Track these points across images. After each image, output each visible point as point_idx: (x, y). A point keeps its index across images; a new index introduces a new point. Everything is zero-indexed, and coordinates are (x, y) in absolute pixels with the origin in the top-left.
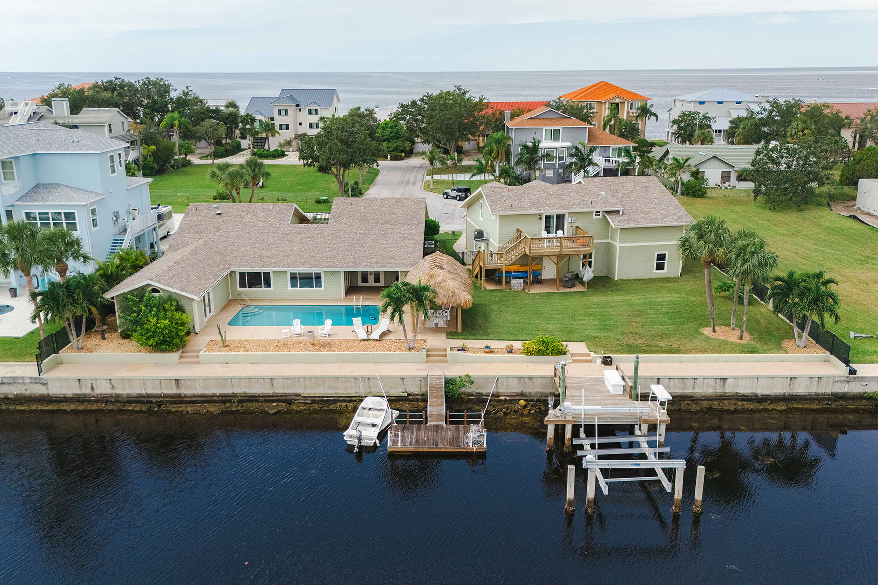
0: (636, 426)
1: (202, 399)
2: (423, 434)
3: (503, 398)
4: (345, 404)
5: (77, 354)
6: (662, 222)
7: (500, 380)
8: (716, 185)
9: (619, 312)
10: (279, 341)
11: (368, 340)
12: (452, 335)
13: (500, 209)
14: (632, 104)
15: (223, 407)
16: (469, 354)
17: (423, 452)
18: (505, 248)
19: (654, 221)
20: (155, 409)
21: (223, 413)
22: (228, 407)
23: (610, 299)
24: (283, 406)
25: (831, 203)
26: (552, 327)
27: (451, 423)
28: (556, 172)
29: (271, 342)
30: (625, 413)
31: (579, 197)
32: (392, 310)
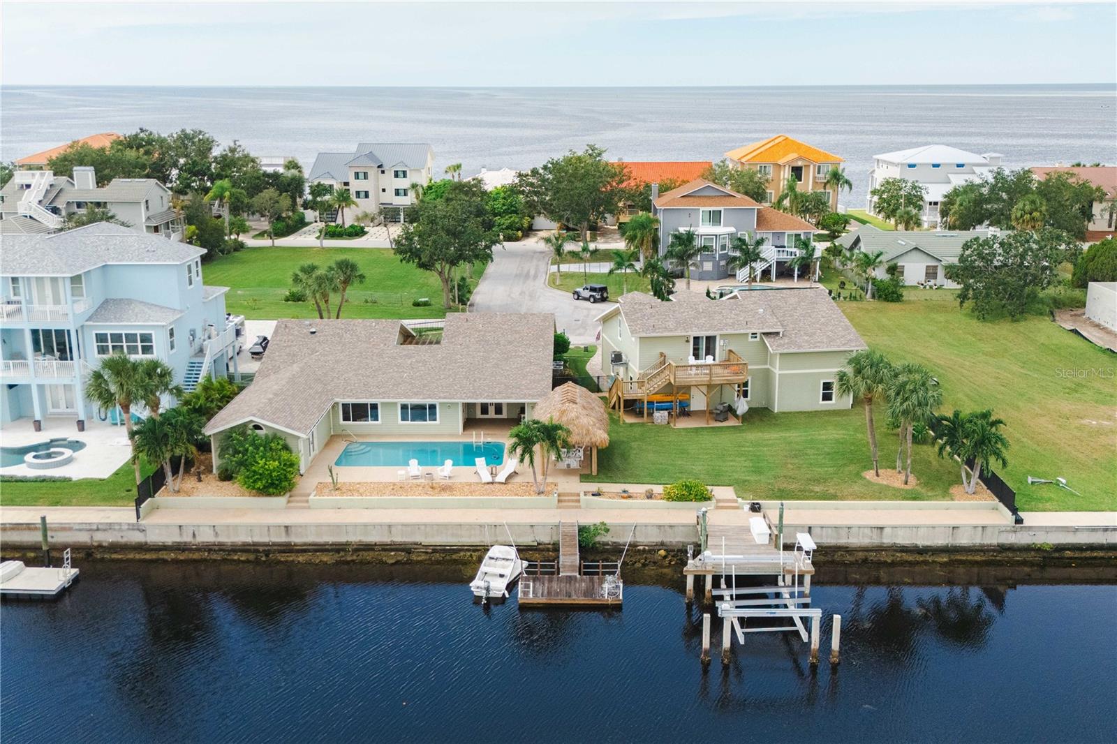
0: (779, 577)
1: (313, 547)
2: (555, 585)
3: (641, 548)
4: (469, 554)
5: (175, 498)
6: (827, 347)
7: (638, 528)
8: (918, 283)
9: (775, 451)
10: (394, 484)
11: (492, 483)
12: (586, 478)
13: (641, 330)
14: (819, 167)
15: (337, 556)
16: (604, 500)
17: (555, 604)
18: (647, 375)
19: (818, 344)
20: (263, 559)
21: (338, 563)
22: (342, 557)
23: (767, 436)
24: (402, 556)
25: (1056, 311)
26: (697, 468)
27: (585, 574)
28: (716, 265)
29: (386, 485)
30: (768, 563)
31: (733, 316)
32: (521, 451)
